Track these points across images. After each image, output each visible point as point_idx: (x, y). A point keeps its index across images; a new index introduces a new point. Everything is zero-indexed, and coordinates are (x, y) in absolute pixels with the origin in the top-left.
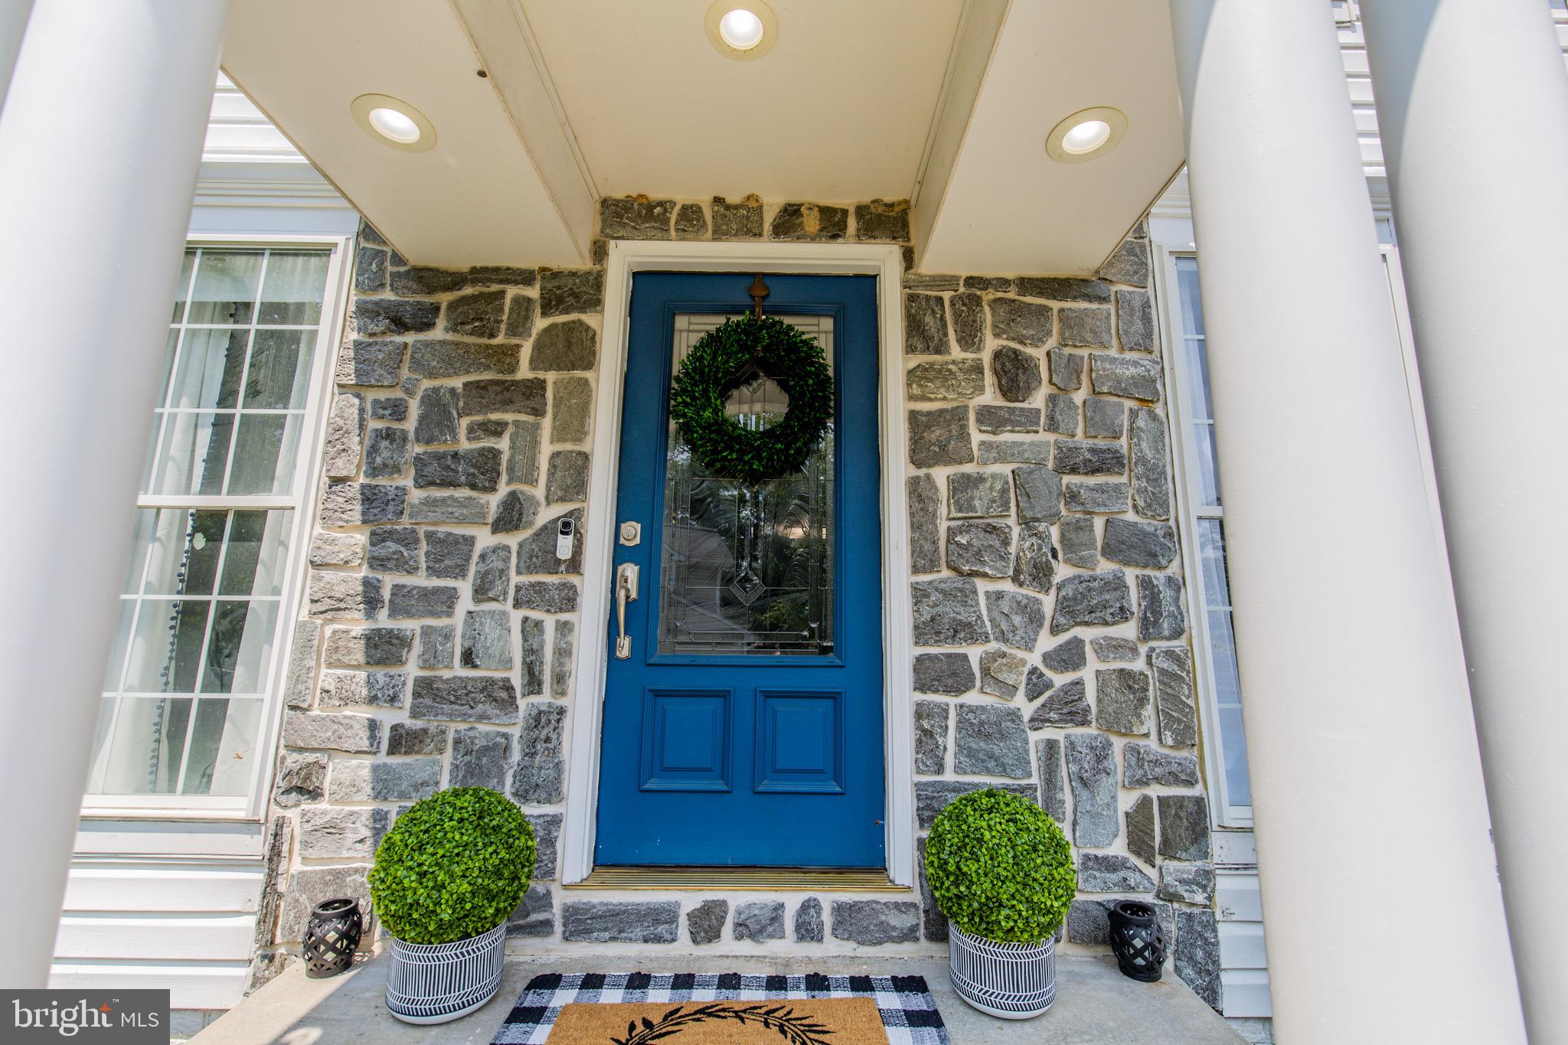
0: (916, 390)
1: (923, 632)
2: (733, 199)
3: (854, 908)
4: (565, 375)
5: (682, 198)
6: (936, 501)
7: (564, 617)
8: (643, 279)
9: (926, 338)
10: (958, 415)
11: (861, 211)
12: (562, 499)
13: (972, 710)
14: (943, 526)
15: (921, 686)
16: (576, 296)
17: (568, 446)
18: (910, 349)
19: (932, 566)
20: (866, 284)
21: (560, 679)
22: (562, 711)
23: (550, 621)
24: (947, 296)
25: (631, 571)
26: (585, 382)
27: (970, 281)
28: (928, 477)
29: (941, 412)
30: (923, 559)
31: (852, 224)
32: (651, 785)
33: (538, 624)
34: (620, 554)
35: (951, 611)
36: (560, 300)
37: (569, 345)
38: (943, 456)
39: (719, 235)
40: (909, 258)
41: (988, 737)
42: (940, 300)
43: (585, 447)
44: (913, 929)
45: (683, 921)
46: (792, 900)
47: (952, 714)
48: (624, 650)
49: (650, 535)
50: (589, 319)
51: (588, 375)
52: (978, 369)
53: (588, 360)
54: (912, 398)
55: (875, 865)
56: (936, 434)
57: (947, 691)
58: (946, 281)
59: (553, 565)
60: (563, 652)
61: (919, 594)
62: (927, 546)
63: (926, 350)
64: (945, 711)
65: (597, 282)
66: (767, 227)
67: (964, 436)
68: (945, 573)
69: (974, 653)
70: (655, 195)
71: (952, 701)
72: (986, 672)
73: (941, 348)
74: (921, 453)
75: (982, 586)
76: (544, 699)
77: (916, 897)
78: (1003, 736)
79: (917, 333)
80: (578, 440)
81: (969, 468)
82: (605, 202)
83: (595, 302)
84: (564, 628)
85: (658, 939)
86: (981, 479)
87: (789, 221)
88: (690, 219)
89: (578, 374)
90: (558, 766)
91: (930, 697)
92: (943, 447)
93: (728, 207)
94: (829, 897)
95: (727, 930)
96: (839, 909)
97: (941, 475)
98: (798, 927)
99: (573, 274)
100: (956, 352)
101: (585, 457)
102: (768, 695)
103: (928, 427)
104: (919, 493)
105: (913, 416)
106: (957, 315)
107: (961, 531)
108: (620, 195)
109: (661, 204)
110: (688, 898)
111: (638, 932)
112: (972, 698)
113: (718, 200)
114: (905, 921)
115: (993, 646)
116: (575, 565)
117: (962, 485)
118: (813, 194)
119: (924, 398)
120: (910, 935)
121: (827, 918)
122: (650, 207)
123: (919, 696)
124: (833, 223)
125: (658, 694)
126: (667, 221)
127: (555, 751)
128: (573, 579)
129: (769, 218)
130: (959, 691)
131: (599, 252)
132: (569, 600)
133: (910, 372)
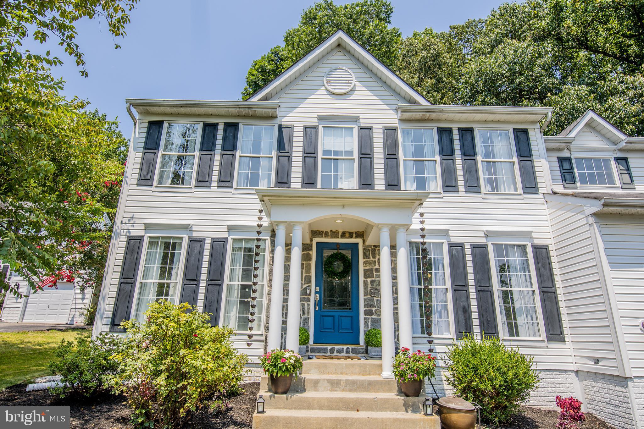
0: (365, 265)
1: (366, 306)
2: (334, 230)
3: (355, 349)
4: (307, 262)
5: (325, 230)
6: (368, 284)
7: (308, 303)
8: (318, 243)
9: (366, 256)
10: (372, 270)
11: (356, 233)
12: (307, 284)
13: (373, 318)
14: (369, 288)
15: (365, 315)
16: (308, 248)
17: (308, 275)
18: (364, 258)
19: (367, 295)
20: (357, 245)
21: (308, 313)
22: (309, 318)
23: (306, 304)
24: (370, 249)
25: (318, 295)
26: (310, 264)
27: (374, 246)
28: (367, 280)
29: (369, 269)
30: (366, 294)
31: (354, 235)
32: (322, 331)
33: (304, 304)
34: (316, 293)
35: (370, 303)
36: (305, 249)
37: (307, 257)
38: (369, 277)
39: (331, 237)
40: (364, 242)
41: (375, 323)
42: (369, 249)
43: (310, 275)
44: (364, 352)
45: (328, 350)
46: (345, 347)
47: (370, 319)
48: (317, 309)
49: (320, 289)
50: (310, 252)
51: (310, 262)
52: (375, 262)
53: (310, 260)
54: (364, 267)
55: (358, 343)
56: (368, 273)
57: (369, 315)
58: (370, 246)
59: (306, 294)
60: (309, 309)
61: (365, 300)
62: (366, 292)
63: (367, 258)
64: (369, 319)
65: (311, 246)
66: (340, 236)
67: (373, 273)
68: (369, 296)
69: (374, 309)
70: (321, 230)
71: (370, 317)
72: (375, 312)
73: (369, 258)
74: (366, 276)
75: (375, 299)
76: (306, 316)
77: (364, 347)
78: (378, 323)
79: (365, 256)
80: (309, 273)
81: (373, 279)
82: (312, 231)
83: (311, 250)
84: (308, 305)
85: (325, 353)
86: (375, 281)
87: (343, 235)
88: (327, 234)
89: (309, 262)
90: (309, 326)
91: (367, 316)
92: (369, 275)
93: (333, 232)
94: (351, 347)
95: (335, 352)
96: (352, 349)
97: (369, 280)
98: (346, 351)
99: (307, 244)
100: (372, 259)
101: (311, 276)
102: (341, 316)
103: (367, 272)
104: (365, 283)
105: (364, 270)
106: (372, 252)
107: (372, 289)
108: (315, 230)
109: (322, 232)
110: (329, 347)
111: (322, 352)
112: (373, 317)
113: (331, 231)
114: (363, 351)
115: (377, 308)
116: (310, 295)
117: (372, 282)
118: (348, 229)
119: (366, 267)
120: (363, 353)
121: (350, 350)
122: (320, 232)
123: (365, 316)
124: (351, 235)
125: (323, 316)
126: (322, 235)
127: (308, 324)
128: (310, 297)
129: (340, 234)
130: (371, 315)
131: (311, 240)
132: (309, 300)
133: (364, 262)
